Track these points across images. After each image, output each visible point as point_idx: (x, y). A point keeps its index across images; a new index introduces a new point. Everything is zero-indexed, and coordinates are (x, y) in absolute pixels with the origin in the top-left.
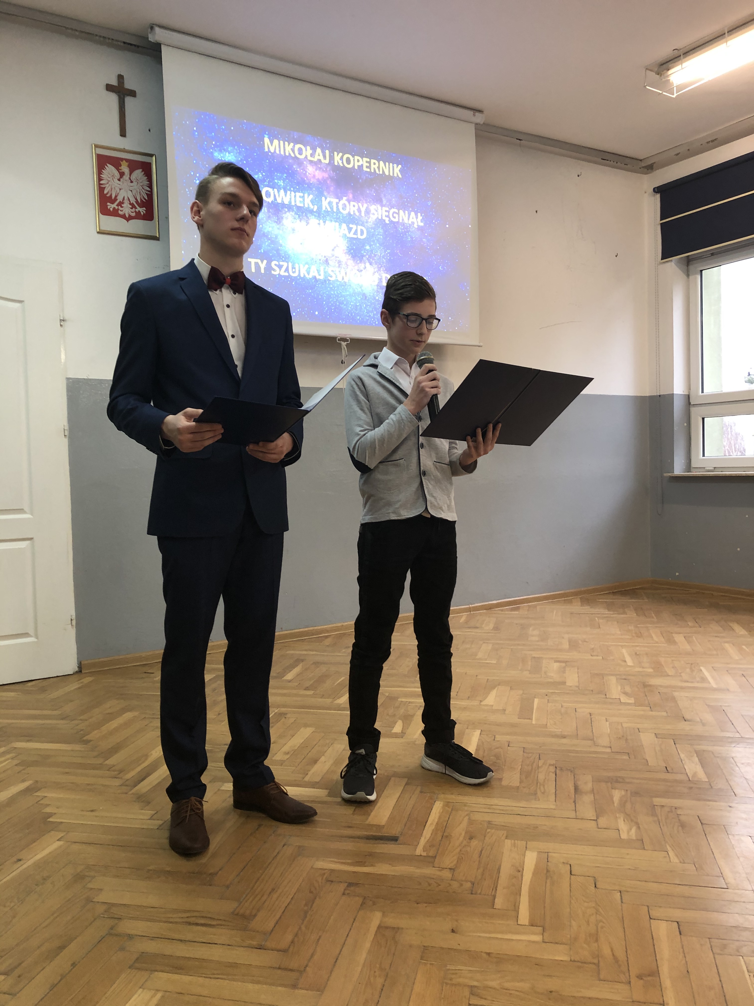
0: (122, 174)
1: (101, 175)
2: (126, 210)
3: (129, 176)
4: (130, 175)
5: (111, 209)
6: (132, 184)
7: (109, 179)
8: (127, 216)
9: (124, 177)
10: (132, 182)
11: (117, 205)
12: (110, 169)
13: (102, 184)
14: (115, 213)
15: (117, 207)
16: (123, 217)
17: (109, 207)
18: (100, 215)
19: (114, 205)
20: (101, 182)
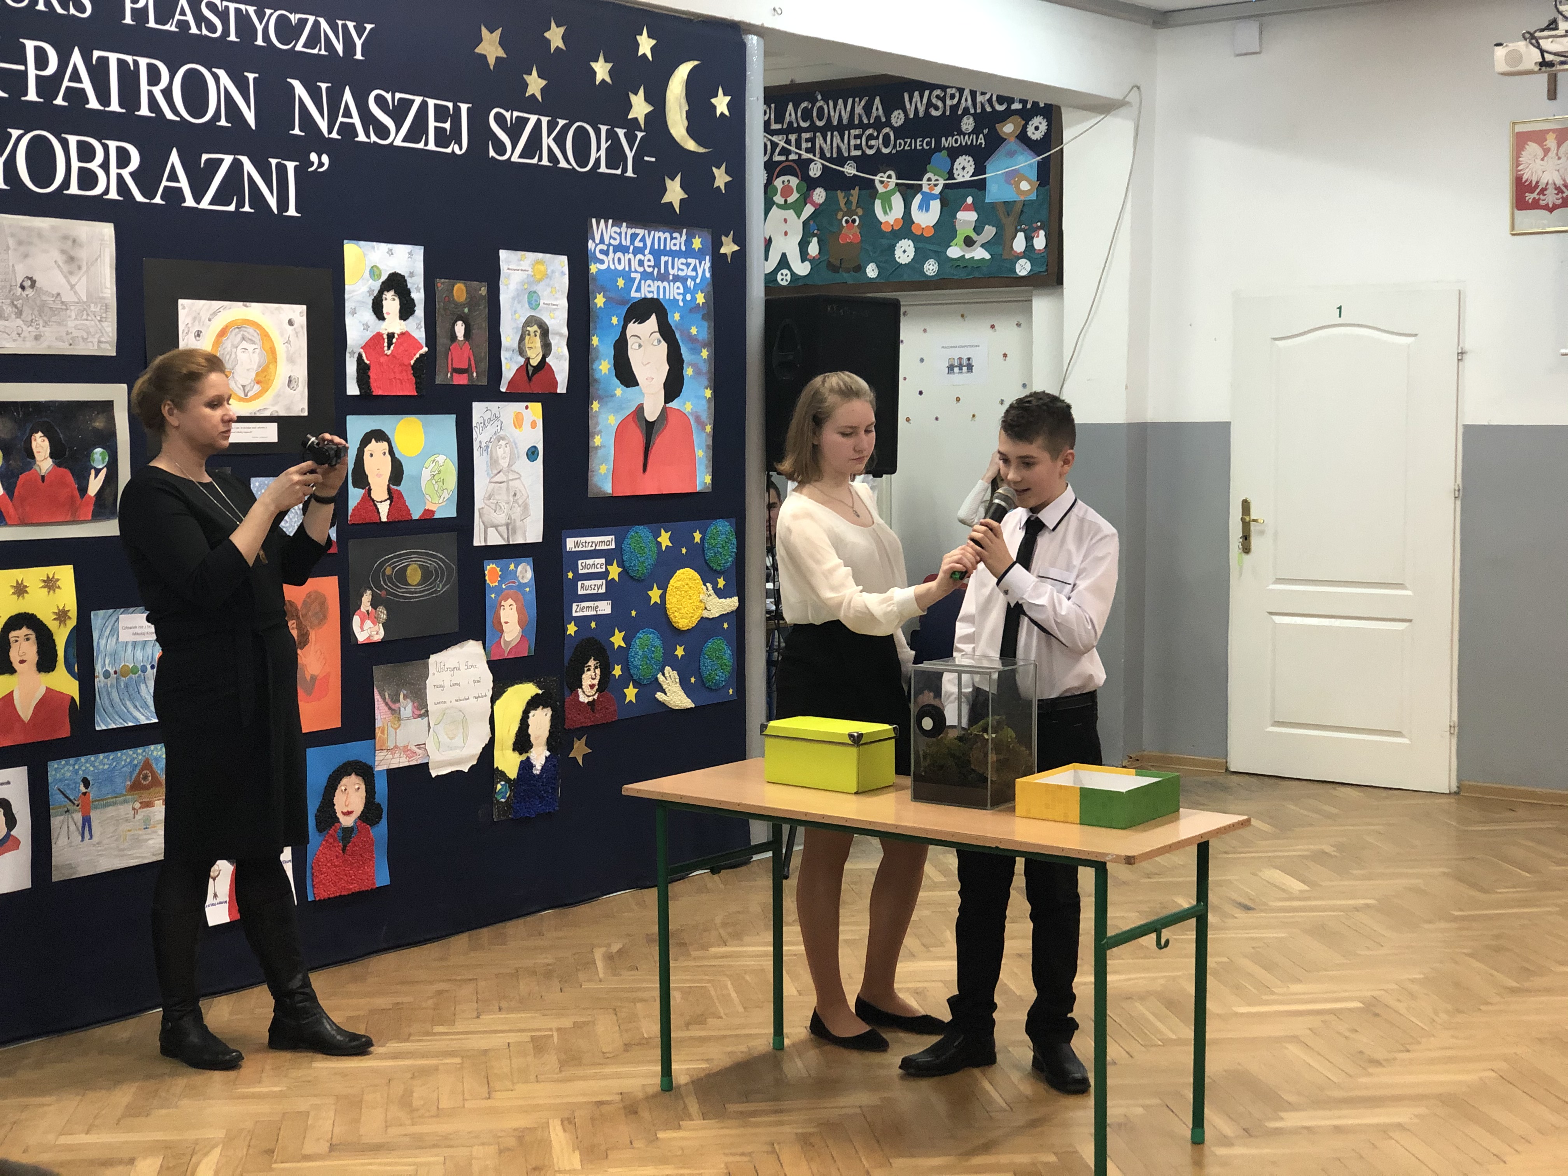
0: (1546, 151)
1: (1521, 159)
2: (1551, 198)
3: (1555, 152)
4: (1558, 151)
5: (1530, 201)
6: (1560, 162)
7: (1529, 162)
8: (1551, 206)
9: (1550, 154)
10: (1559, 158)
11: (1538, 194)
12: (1532, 148)
13: (1520, 171)
14: (1535, 205)
15: (1537, 197)
16: (1546, 207)
17: (1527, 198)
18: (1516, 212)
19: (1535, 195)
20: (1519, 168)
